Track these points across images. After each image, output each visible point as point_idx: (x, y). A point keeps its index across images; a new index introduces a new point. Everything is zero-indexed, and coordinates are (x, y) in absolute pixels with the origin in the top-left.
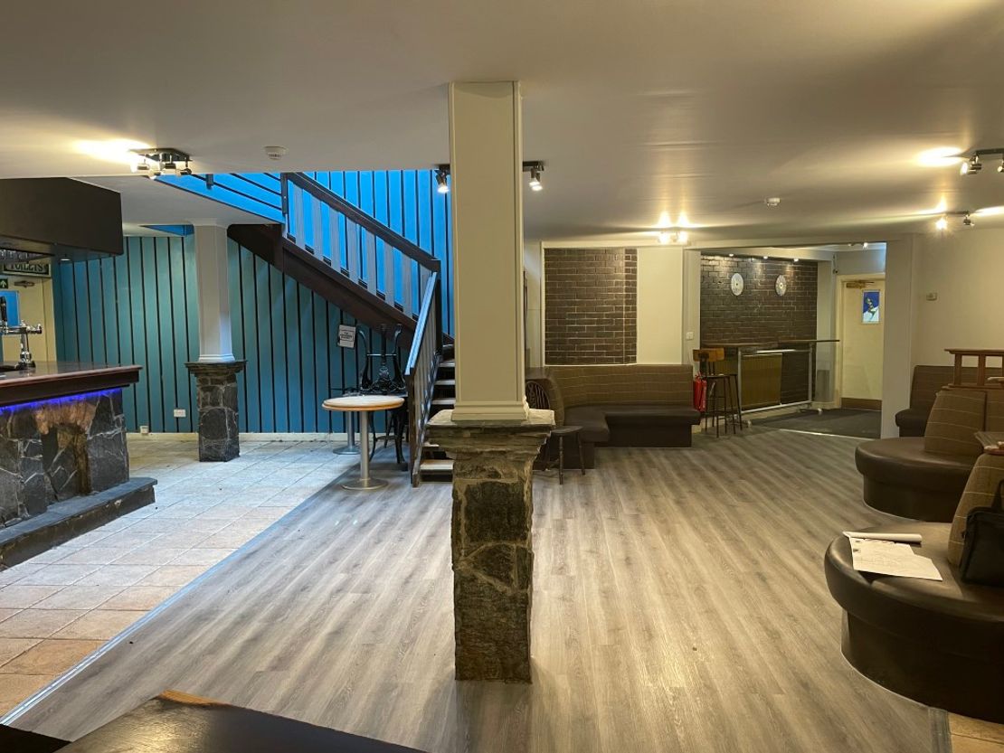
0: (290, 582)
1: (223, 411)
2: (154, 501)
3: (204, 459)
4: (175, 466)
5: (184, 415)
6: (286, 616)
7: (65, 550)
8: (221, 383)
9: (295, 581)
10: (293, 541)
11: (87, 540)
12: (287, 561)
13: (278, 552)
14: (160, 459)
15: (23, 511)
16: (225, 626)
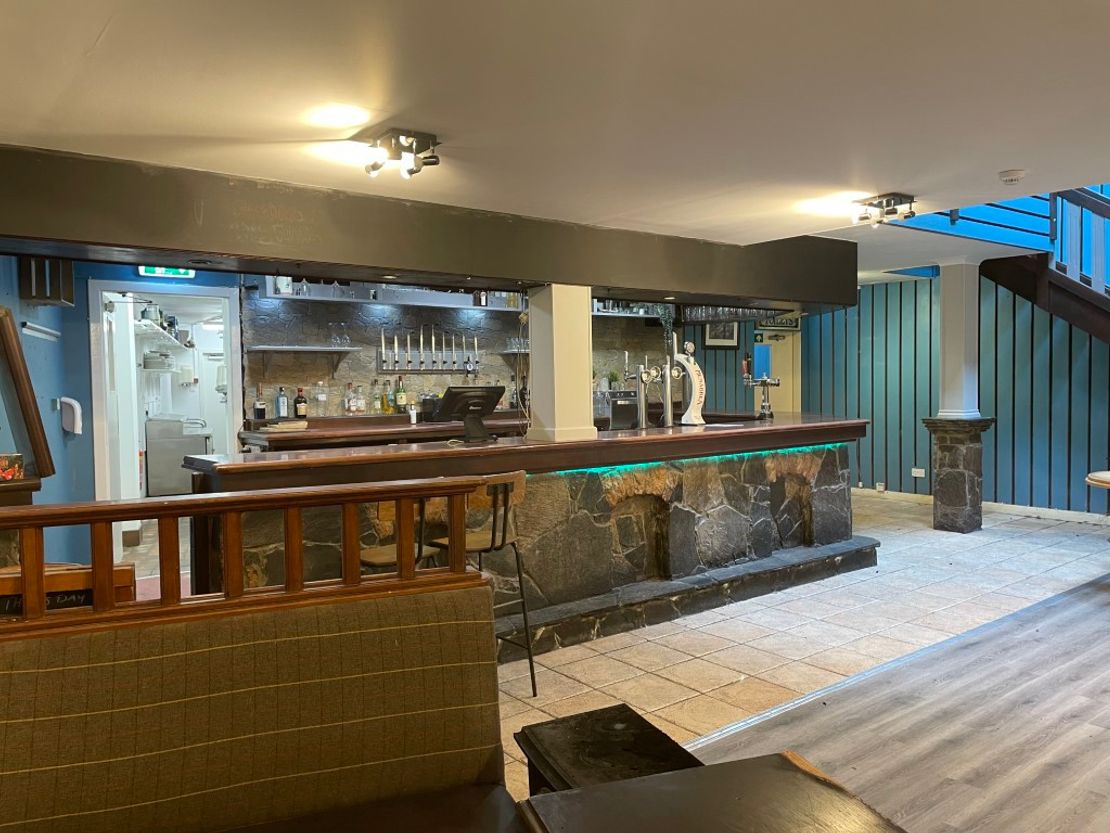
0: (1012, 689)
1: (963, 475)
2: (876, 564)
3: (939, 526)
4: (906, 530)
5: (923, 476)
6: (997, 727)
7: (783, 596)
8: (962, 442)
9: (1019, 689)
10: (1026, 642)
11: (806, 591)
12: (1013, 664)
13: (1004, 650)
14: (892, 520)
15: (750, 552)
16: (924, 717)
